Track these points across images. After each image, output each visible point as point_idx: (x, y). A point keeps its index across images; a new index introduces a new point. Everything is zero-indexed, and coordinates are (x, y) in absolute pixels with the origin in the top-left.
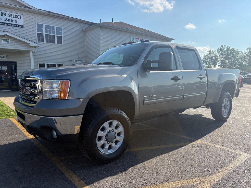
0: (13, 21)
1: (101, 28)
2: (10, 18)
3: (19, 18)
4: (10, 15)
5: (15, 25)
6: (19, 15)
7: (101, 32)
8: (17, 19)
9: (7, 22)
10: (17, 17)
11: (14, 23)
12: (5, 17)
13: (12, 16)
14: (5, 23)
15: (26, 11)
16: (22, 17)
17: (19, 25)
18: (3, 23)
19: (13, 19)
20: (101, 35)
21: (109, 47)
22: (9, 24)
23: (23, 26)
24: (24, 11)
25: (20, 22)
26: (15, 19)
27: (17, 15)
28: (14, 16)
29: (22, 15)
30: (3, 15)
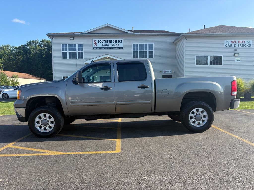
0: (116, 45)
1: (186, 39)
2: (114, 43)
3: (120, 42)
4: (114, 41)
5: (118, 48)
6: (121, 40)
7: (186, 42)
8: (119, 44)
9: (113, 47)
10: (119, 42)
11: (117, 47)
12: (111, 43)
13: (116, 42)
14: (111, 48)
15: (125, 36)
16: (122, 41)
17: (120, 48)
18: (110, 48)
19: (116, 44)
20: (186, 44)
21: (194, 55)
22: (113, 48)
23: (123, 48)
24: (124, 36)
25: (121, 45)
26: (117, 44)
27: (119, 40)
28: (117, 41)
29: (122, 40)
30: (110, 42)
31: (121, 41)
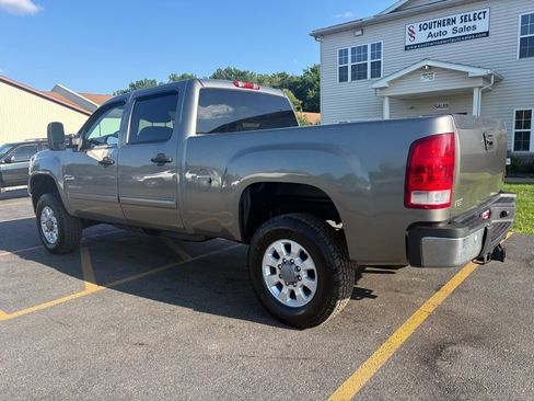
0: (468, 29)
2: (463, 25)
3: (480, 19)
4: (463, 18)
5: (471, 35)
6: (483, 11)
8: (476, 22)
9: (458, 34)
10: (477, 17)
11: (471, 32)
12: (453, 26)
13: (467, 19)
14: (452, 38)
16: (487, 14)
17: (478, 34)
18: (449, 39)
19: (468, 24)
22: (459, 37)
23: (487, 34)
25: (482, 26)
26: (471, 24)
27: (478, 12)
28: (472, 18)
29: (487, 10)
30: (451, 22)
31: (484, 13)
